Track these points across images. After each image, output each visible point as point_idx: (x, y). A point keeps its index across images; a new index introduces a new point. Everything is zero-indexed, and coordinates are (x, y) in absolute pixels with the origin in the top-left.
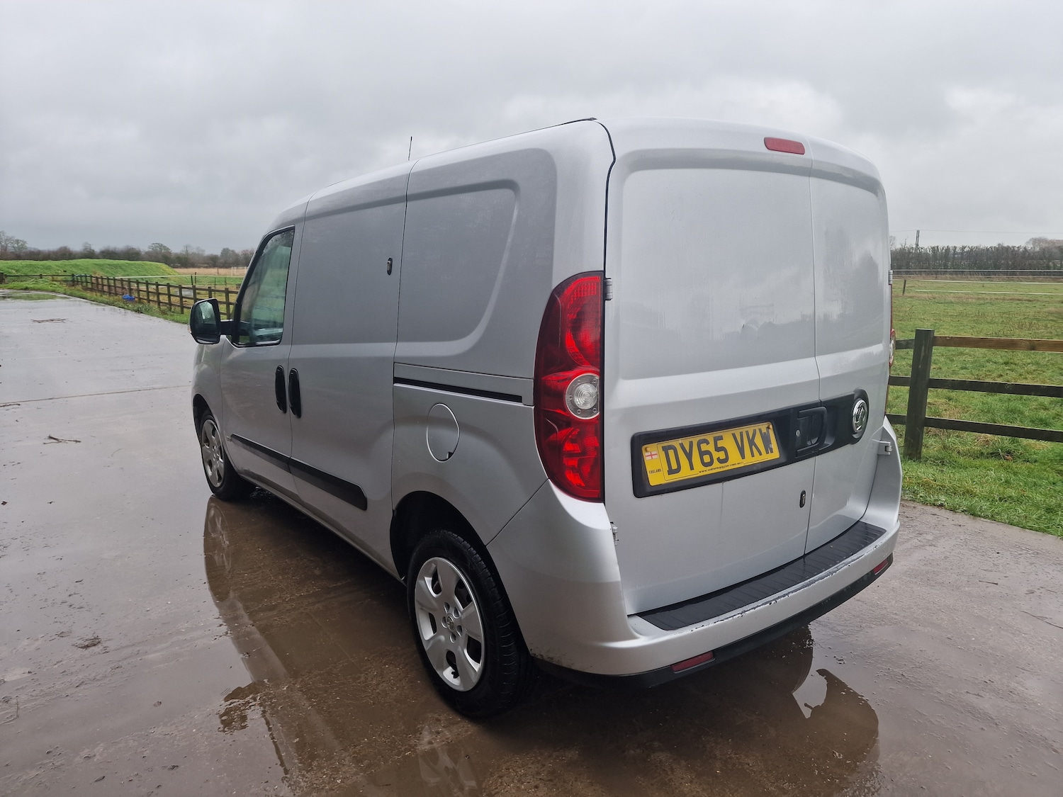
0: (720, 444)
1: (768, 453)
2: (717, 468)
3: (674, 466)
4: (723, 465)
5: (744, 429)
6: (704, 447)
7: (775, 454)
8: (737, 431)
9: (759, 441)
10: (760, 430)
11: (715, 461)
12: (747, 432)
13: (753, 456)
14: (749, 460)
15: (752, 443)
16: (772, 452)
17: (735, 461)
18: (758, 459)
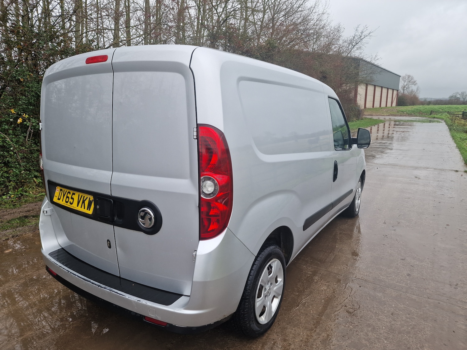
0: (73, 196)
1: (87, 210)
2: (68, 205)
3: (59, 198)
4: (71, 205)
5: (83, 195)
6: (69, 195)
7: (90, 212)
8: (81, 194)
9: (87, 203)
10: (90, 198)
11: (69, 202)
12: (84, 197)
13: (81, 207)
14: (79, 209)
15: (83, 202)
16: (89, 210)
17: (74, 206)
18: (82, 210)
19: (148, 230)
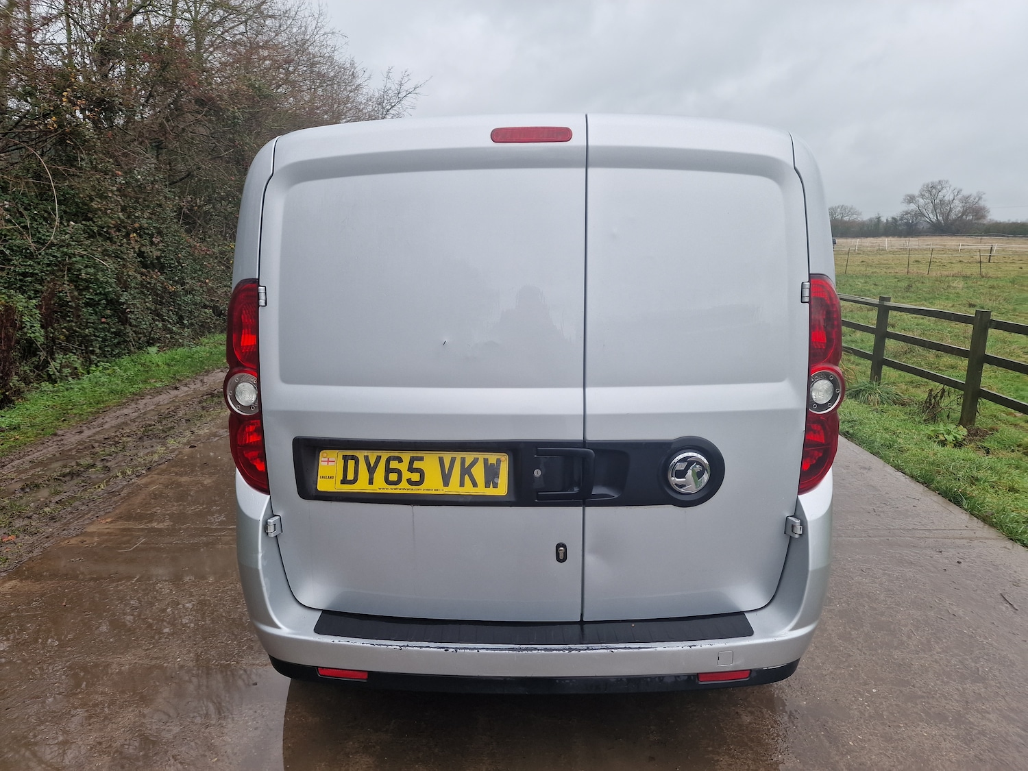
19: (702, 495)
